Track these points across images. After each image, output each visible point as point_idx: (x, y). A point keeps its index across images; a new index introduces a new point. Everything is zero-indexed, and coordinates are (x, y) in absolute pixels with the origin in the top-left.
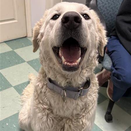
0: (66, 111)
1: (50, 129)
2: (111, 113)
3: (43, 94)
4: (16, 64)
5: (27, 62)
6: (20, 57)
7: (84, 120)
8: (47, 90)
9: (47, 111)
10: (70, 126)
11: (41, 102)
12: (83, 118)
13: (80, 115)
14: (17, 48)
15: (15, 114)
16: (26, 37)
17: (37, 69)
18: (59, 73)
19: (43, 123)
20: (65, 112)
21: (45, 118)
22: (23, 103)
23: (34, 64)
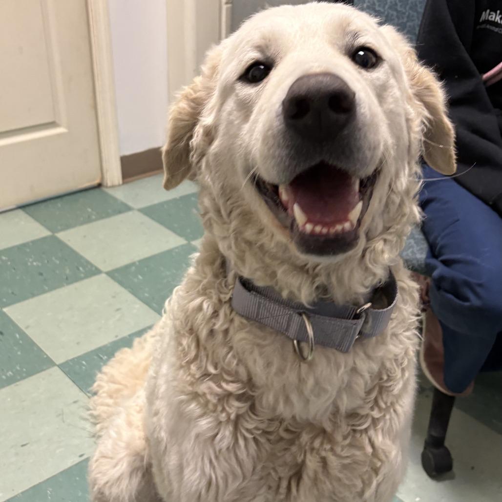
0: (313, 398)
1: (246, 481)
2: (447, 444)
3: (220, 337)
4: (68, 284)
5: (108, 273)
6: (82, 257)
7: (380, 438)
8: (232, 321)
9: (236, 404)
10: (324, 461)
11: (212, 370)
12: (376, 430)
13: (362, 416)
14: (67, 227)
15: (70, 468)
16: (99, 185)
17: (146, 295)
18: (283, 262)
19: (217, 457)
20: (307, 402)
21: (227, 433)
22: (98, 426)
23: (136, 280)
